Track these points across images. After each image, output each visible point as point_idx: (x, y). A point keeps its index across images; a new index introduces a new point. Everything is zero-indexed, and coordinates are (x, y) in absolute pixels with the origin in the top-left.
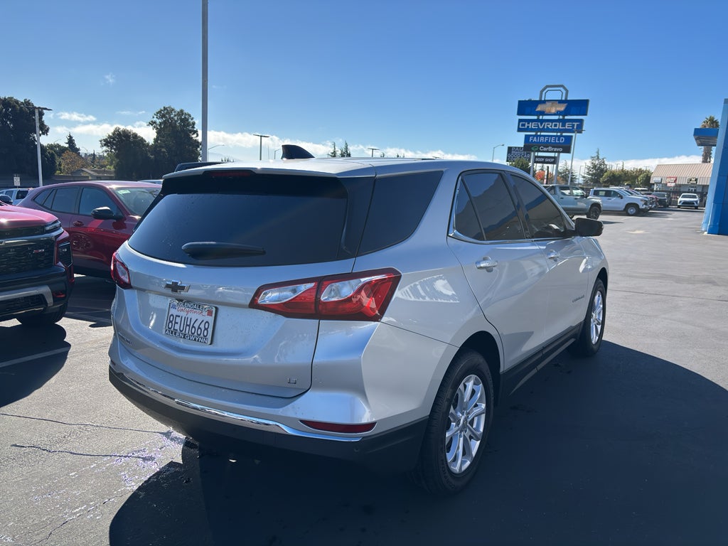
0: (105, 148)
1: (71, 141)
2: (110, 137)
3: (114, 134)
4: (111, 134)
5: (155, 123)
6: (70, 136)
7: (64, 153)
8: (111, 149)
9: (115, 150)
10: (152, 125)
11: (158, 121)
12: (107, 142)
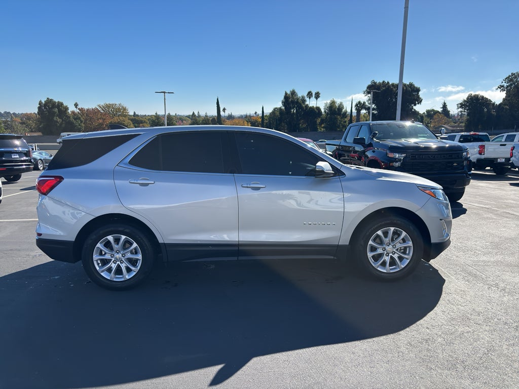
0: (460, 110)
1: (445, 106)
2: (465, 101)
3: (468, 98)
4: (465, 99)
5: (503, 86)
6: (445, 103)
7: (435, 115)
8: (465, 109)
9: (467, 110)
10: (500, 88)
11: (505, 85)
12: (462, 105)
